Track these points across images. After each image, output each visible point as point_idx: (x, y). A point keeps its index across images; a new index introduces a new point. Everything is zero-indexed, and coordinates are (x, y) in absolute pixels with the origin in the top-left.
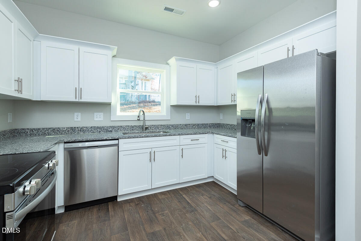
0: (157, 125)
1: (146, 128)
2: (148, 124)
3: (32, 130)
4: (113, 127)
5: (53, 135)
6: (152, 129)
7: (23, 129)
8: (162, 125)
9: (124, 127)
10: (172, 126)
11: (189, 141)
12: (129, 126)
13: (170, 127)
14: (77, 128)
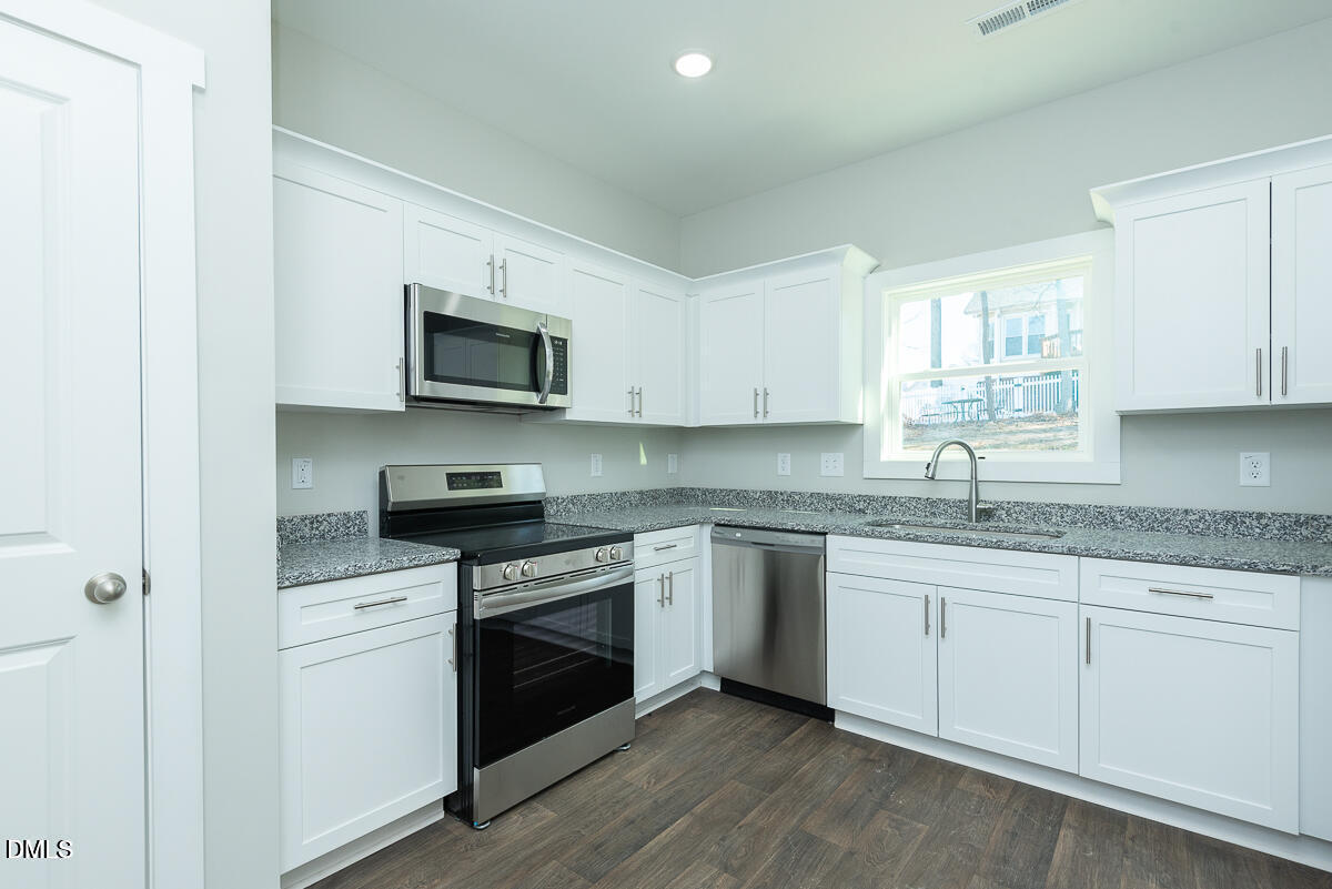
0: (1040, 506)
1: (985, 514)
2: (990, 495)
3: (705, 492)
4: (869, 499)
5: (737, 507)
6: (1017, 520)
7: (693, 489)
8: (1068, 507)
9: (903, 500)
10: (1132, 514)
11: (1138, 595)
12: (920, 499)
13: (1118, 518)
14: (781, 494)
